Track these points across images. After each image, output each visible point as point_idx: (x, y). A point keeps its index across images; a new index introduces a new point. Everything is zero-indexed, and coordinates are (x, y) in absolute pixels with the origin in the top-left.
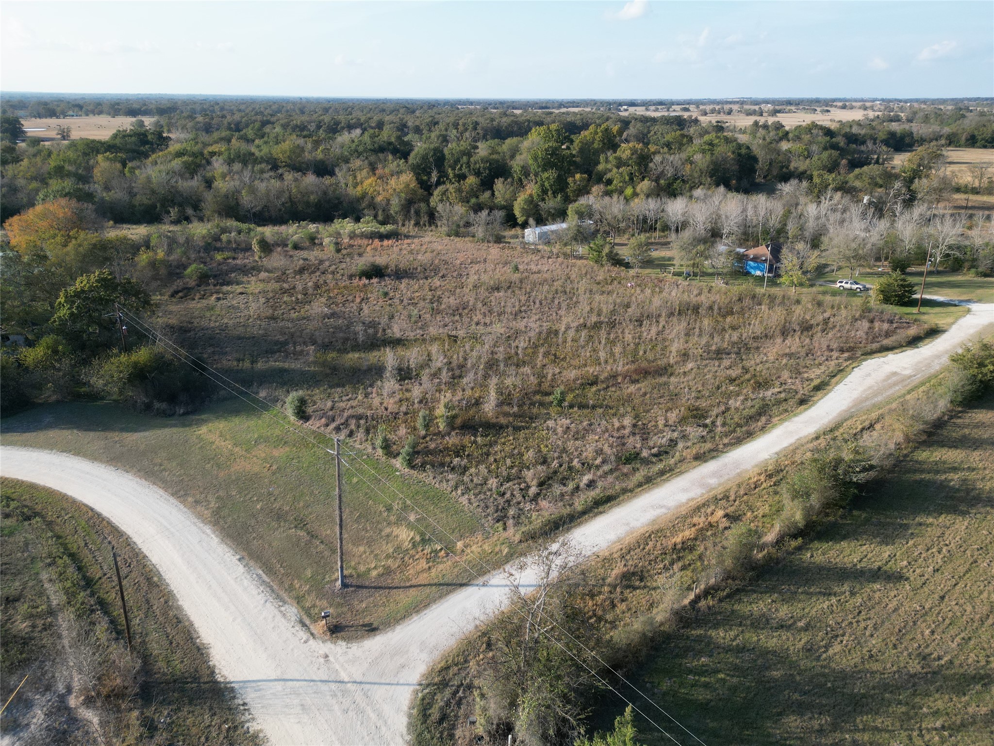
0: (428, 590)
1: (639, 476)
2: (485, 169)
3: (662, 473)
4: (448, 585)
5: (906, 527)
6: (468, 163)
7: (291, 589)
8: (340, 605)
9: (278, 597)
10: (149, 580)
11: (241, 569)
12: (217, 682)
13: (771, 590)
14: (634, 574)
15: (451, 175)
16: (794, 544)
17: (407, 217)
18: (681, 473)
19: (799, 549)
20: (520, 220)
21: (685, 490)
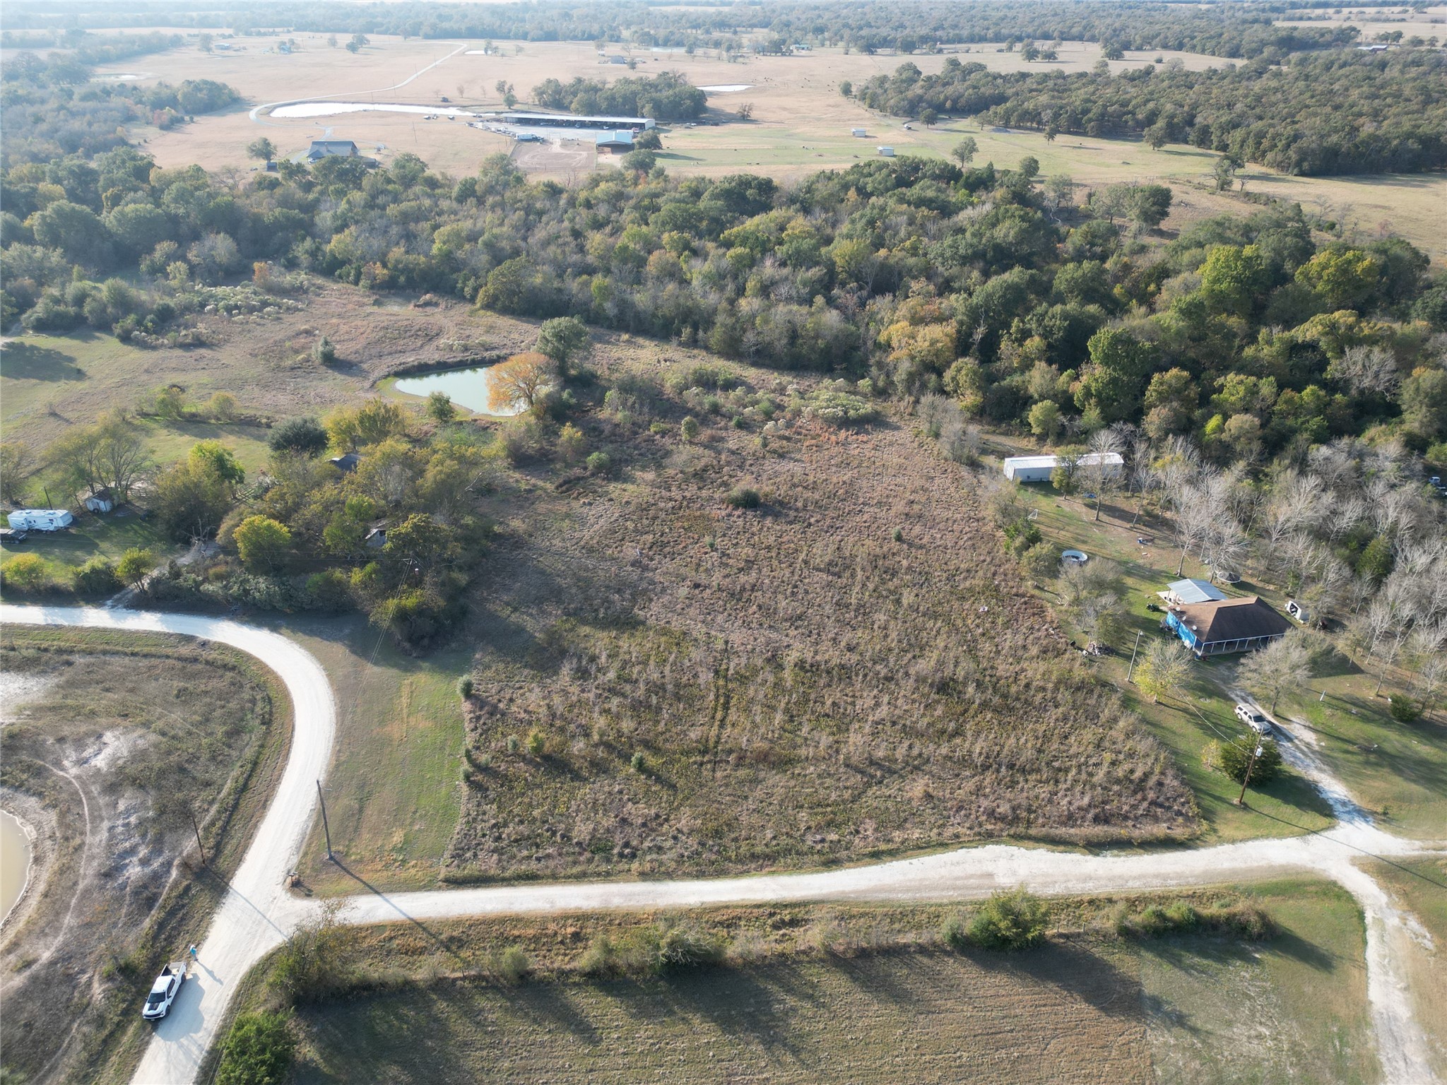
0: (360, 885)
1: (577, 869)
2: (1059, 329)
3: (599, 874)
4: (371, 888)
5: (671, 1013)
6: (1043, 315)
7: (309, 845)
8: (316, 870)
9: (298, 849)
10: (266, 801)
11: (305, 817)
12: (227, 884)
13: (512, 1000)
14: (460, 940)
15: (1013, 330)
16: (577, 979)
17: (909, 391)
18: (612, 881)
19: (575, 984)
20: (1036, 430)
21: (588, 898)
